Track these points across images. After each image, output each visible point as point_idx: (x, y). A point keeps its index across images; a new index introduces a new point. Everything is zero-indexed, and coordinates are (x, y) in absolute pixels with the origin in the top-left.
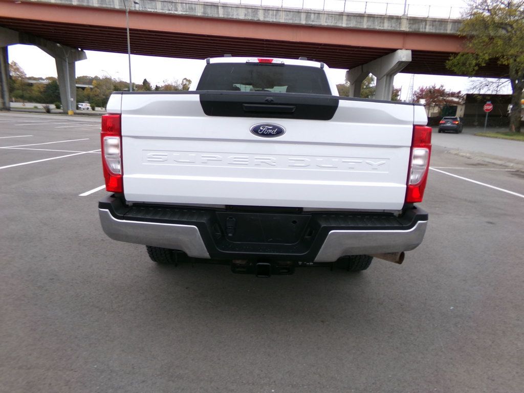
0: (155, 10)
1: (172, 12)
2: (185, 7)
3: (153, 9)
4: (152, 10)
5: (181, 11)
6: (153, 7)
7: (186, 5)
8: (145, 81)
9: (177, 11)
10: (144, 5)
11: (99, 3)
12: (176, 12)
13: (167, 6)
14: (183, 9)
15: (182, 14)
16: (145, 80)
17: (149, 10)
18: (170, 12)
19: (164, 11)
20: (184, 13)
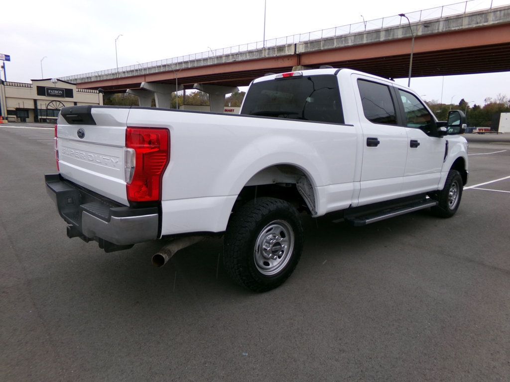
0: (461, 27)
1: (481, 25)
2: (498, 15)
3: (459, 26)
4: (457, 28)
5: (493, 21)
6: (459, 25)
7: (500, 12)
8: (463, 102)
9: (487, 22)
10: (448, 25)
11: (404, 33)
12: (486, 24)
13: (475, 20)
14: (496, 17)
15: (493, 24)
16: (463, 100)
17: (453, 29)
18: (479, 25)
19: (470, 26)
20: (496, 22)
